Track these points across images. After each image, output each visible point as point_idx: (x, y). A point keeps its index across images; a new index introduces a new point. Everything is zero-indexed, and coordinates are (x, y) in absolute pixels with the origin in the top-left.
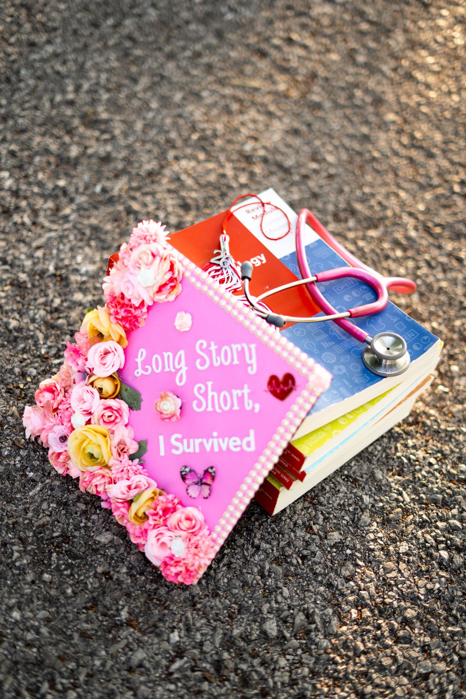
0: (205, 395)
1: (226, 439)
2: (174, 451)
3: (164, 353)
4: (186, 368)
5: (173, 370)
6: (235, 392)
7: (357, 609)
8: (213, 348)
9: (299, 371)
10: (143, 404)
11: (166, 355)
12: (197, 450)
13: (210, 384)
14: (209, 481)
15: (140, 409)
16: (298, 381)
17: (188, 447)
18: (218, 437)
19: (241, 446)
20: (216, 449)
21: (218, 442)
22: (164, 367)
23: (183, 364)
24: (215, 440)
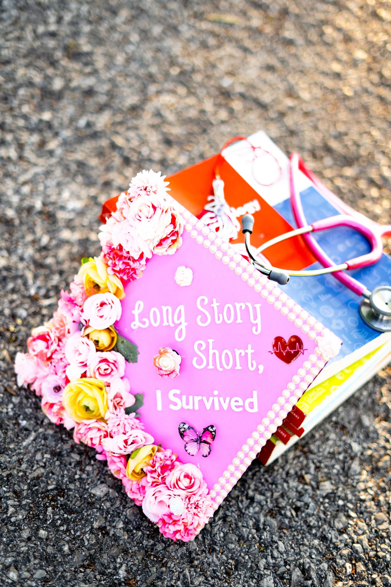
0: (206, 352)
1: (228, 399)
2: (172, 407)
3: (163, 307)
4: (186, 324)
5: (172, 325)
6: (237, 352)
7: (351, 563)
8: (215, 305)
9: (307, 335)
10: (139, 357)
11: (164, 308)
12: (197, 408)
13: (210, 341)
14: (209, 440)
15: (136, 362)
16: (305, 345)
17: (187, 404)
18: (219, 396)
19: (243, 406)
20: (217, 408)
21: (219, 401)
22: (162, 321)
23: (183, 319)
24: (216, 399)
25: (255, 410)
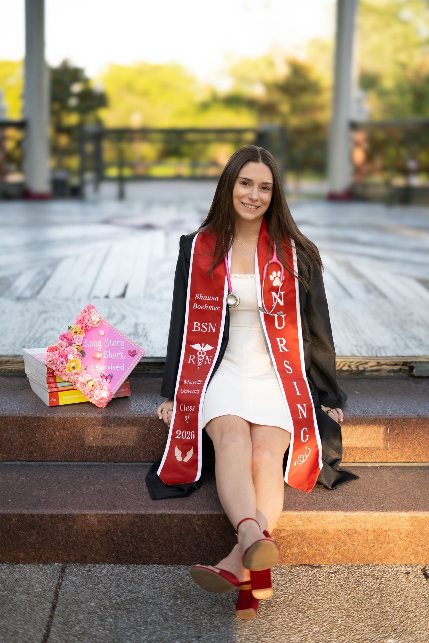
0: (108, 354)
1: (115, 367)
2: (97, 370)
3: (94, 341)
5: (97, 346)
6: (118, 354)
8: (111, 341)
10: (86, 355)
12: (105, 369)
13: (109, 351)
14: (110, 378)
16: (137, 352)
17: (102, 368)
19: (120, 368)
20: (112, 369)
21: (113, 368)
22: (93, 345)
23: (100, 345)
24: (111, 367)
25: (123, 369)
